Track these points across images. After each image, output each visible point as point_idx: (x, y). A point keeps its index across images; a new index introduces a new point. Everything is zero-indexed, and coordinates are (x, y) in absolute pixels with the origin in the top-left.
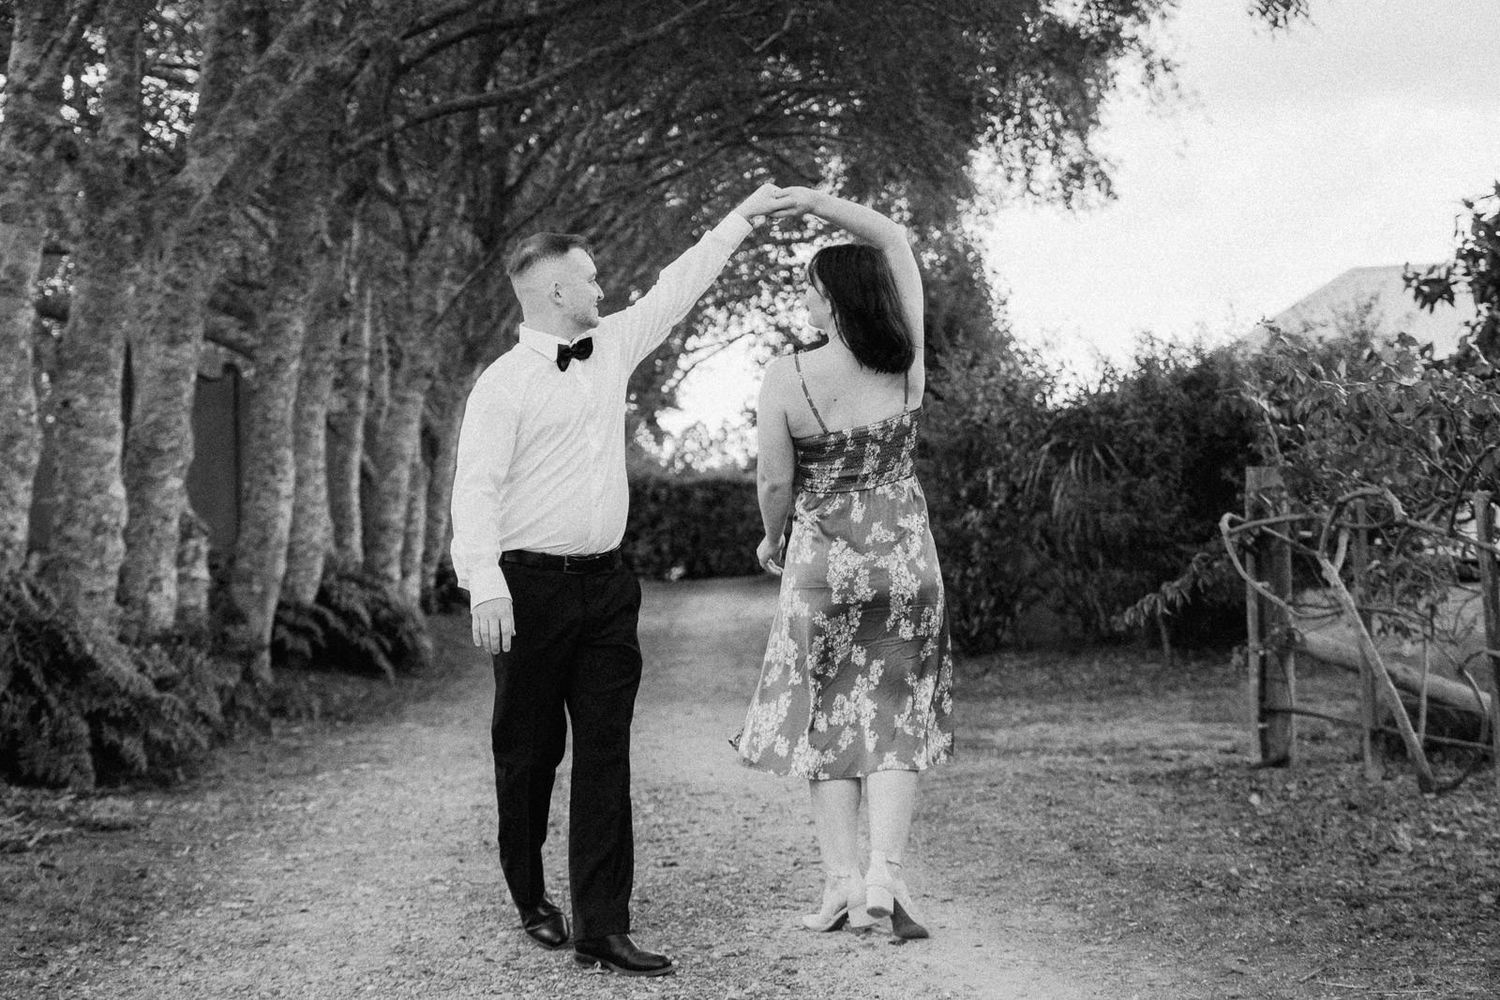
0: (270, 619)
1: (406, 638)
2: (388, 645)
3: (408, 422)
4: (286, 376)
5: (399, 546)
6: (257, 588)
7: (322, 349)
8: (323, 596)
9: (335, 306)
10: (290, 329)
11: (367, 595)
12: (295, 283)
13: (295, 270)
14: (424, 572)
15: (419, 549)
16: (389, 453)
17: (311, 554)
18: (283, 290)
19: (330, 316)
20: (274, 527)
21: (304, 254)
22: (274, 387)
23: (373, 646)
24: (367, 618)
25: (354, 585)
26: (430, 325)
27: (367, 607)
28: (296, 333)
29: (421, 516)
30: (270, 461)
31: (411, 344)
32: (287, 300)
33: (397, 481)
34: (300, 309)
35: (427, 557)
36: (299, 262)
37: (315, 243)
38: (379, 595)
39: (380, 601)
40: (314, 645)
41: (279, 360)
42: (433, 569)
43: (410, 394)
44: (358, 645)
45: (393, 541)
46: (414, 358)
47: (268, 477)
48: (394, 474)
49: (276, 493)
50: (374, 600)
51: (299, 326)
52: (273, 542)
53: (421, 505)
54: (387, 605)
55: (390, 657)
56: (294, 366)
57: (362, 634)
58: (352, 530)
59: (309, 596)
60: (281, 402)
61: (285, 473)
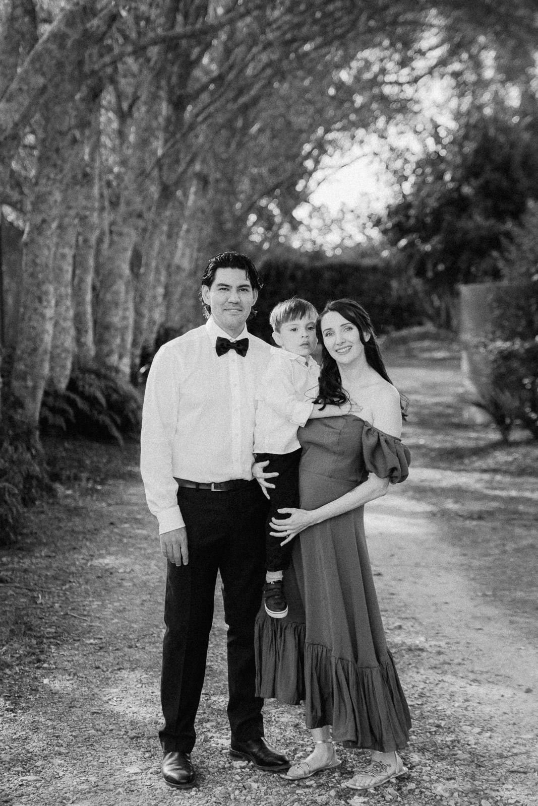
0: (39, 405)
1: (130, 415)
2: (119, 420)
3: (125, 249)
4: (49, 233)
5: (118, 341)
6: (30, 383)
7: (69, 208)
8: (72, 385)
9: (80, 176)
10: (51, 200)
11: (103, 384)
12: (55, 166)
13: (55, 156)
14: (132, 354)
15: (129, 339)
16: (110, 272)
17: (63, 355)
18: (45, 171)
19: (76, 184)
20: (42, 340)
21: (61, 145)
22: (41, 240)
23: (107, 421)
24: (103, 401)
25: (93, 376)
26: (140, 179)
27: (103, 393)
28: (56, 201)
29: (131, 314)
30: (38, 293)
31: (126, 193)
32: (49, 178)
33: (117, 293)
34: (58, 185)
35: (135, 343)
36: (57, 150)
37: (69, 137)
38: (111, 384)
39: (111, 387)
40: (67, 421)
41: (44, 221)
42: (138, 352)
43: (125, 230)
44: (98, 421)
45: (114, 337)
46: (128, 203)
47: (37, 305)
48: (115, 288)
49: (43, 316)
50: (107, 387)
51: (58, 196)
52: (41, 350)
53: (131, 305)
54: (116, 391)
55: (120, 428)
56: (54, 225)
57: (100, 413)
58: (86, 332)
59: (63, 385)
60: (46, 252)
61: (48, 302)
